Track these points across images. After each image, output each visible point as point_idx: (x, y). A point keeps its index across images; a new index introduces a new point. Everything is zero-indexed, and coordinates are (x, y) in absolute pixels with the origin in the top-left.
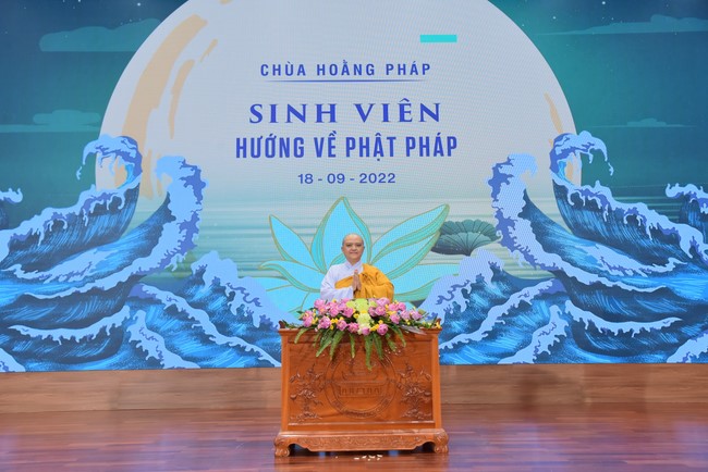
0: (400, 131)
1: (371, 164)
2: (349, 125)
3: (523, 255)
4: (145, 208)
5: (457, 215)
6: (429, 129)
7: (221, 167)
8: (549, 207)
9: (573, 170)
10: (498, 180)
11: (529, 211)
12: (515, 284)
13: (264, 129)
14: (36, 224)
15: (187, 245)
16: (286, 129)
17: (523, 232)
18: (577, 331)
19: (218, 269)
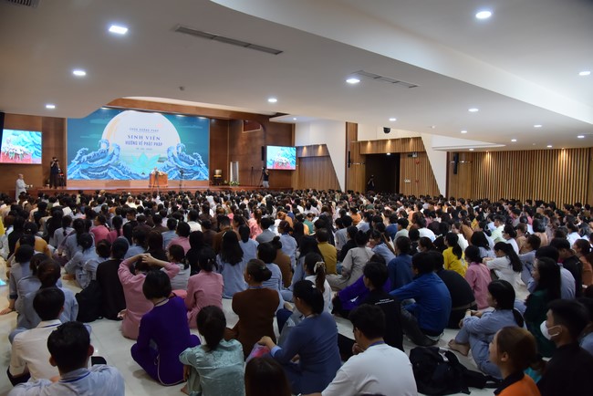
0: (153, 141)
1: (148, 147)
2: (145, 140)
3: (172, 163)
4: (110, 152)
5: (162, 156)
6: (157, 141)
7: (123, 146)
8: (176, 155)
9: (180, 150)
10: (168, 150)
11: (173, 156)
12: (170, 168)
13: (130, 140)
14: (91, 154)
15: (117, 159)
16: (134, 140)
17: (172, 159)
19: (122, 163)
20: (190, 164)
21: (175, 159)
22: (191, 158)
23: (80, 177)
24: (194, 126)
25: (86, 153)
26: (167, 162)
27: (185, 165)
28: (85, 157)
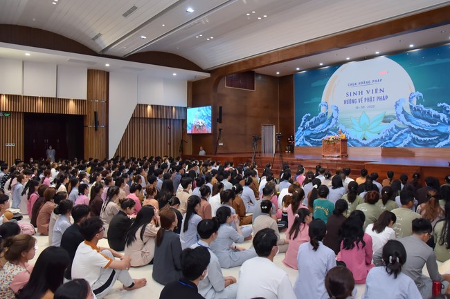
0: (375, 95)
1: (370, 103)
2: (365, 95)
3: (402, 122)
4: (329, 116)
5: (387, 114)
6: (381, 95)
7: (341, 106)
8: (408, 111)
9: (414, 101)
10: (397, 105)
11: (404, 112)
12: (400, 129)
13: (349, 98)
14: (312, 120)
15: (336, 123)
16: (353, 97)
17: (402, 117)
18: (414, 140)
19: (341, 127)
20: (431, 122)
21: (406, 116)
22: (434, 112)
23: (305, 144)
24: (438, 61)
25: (308, 118)
26: (395, 122)
27: (423, 124)
28: (308, 123)
